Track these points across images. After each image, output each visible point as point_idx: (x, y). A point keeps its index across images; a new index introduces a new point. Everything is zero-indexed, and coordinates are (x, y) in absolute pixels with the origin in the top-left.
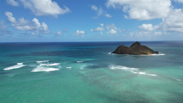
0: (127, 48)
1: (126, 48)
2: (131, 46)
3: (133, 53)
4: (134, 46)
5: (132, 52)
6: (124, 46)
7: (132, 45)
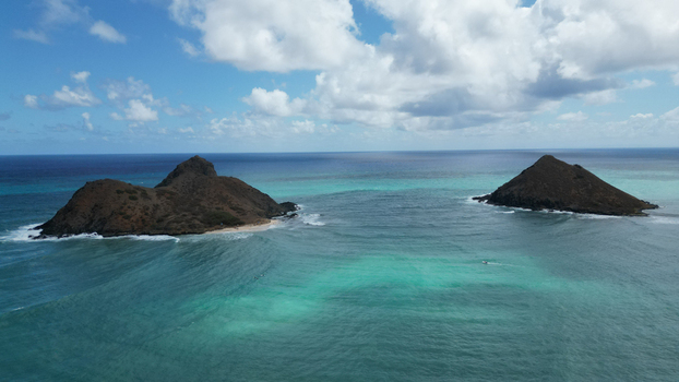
0: (133, 193)
1: (127, 195)
2: (165, 183)
3: (164, 224)
4: (180, 180)
5: (159, 214)
6: (115, 183)
7: (169, 177)
